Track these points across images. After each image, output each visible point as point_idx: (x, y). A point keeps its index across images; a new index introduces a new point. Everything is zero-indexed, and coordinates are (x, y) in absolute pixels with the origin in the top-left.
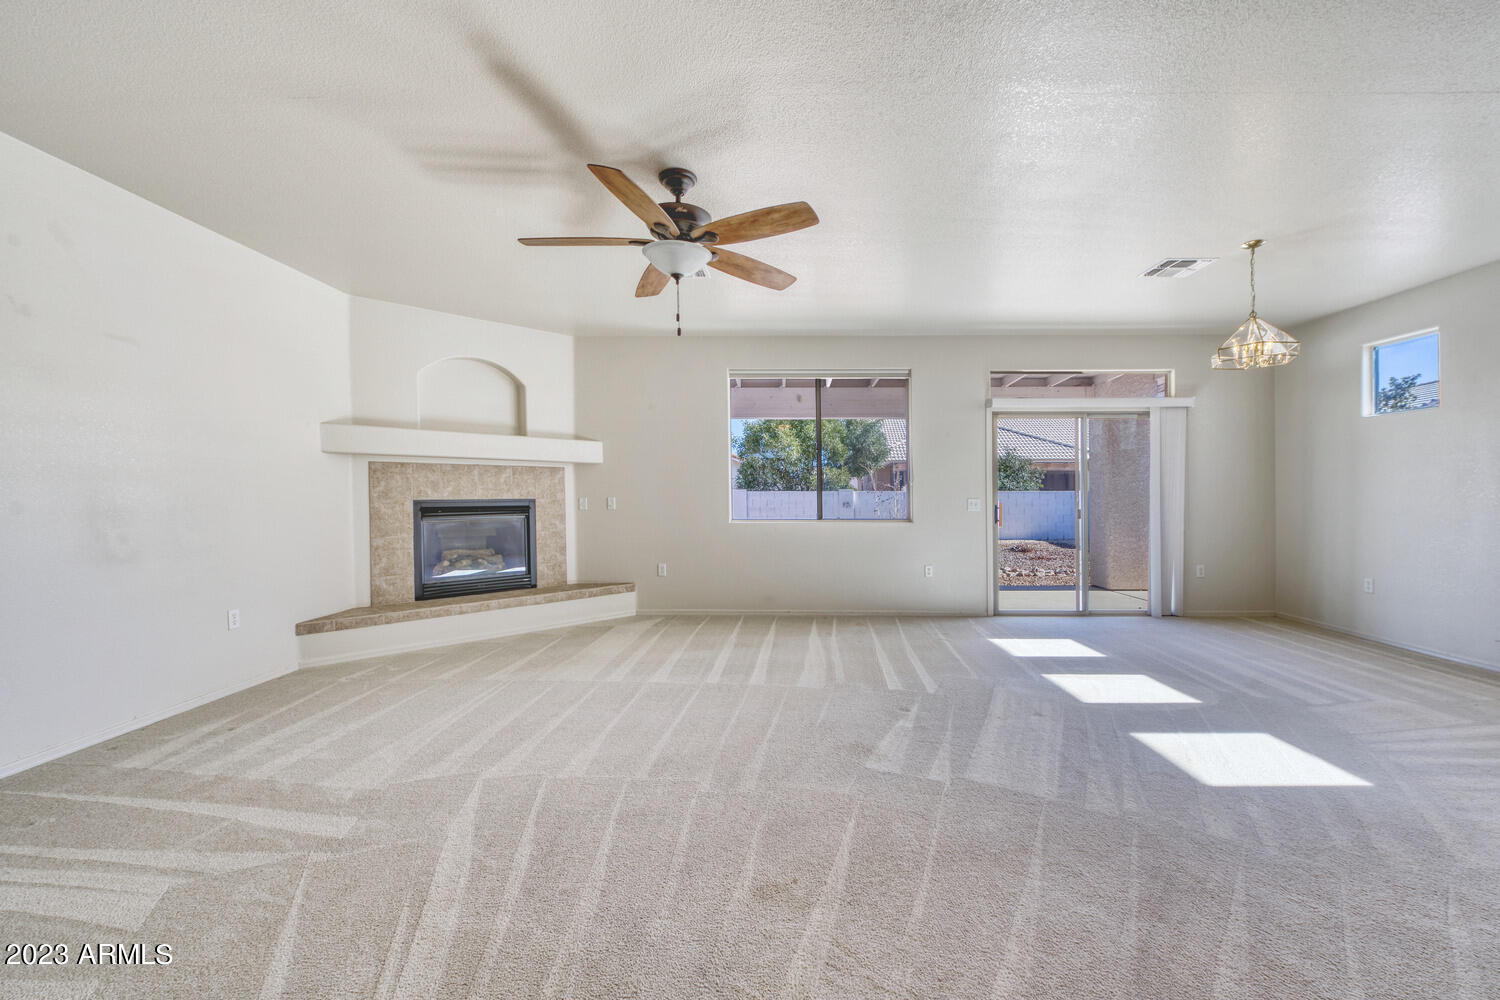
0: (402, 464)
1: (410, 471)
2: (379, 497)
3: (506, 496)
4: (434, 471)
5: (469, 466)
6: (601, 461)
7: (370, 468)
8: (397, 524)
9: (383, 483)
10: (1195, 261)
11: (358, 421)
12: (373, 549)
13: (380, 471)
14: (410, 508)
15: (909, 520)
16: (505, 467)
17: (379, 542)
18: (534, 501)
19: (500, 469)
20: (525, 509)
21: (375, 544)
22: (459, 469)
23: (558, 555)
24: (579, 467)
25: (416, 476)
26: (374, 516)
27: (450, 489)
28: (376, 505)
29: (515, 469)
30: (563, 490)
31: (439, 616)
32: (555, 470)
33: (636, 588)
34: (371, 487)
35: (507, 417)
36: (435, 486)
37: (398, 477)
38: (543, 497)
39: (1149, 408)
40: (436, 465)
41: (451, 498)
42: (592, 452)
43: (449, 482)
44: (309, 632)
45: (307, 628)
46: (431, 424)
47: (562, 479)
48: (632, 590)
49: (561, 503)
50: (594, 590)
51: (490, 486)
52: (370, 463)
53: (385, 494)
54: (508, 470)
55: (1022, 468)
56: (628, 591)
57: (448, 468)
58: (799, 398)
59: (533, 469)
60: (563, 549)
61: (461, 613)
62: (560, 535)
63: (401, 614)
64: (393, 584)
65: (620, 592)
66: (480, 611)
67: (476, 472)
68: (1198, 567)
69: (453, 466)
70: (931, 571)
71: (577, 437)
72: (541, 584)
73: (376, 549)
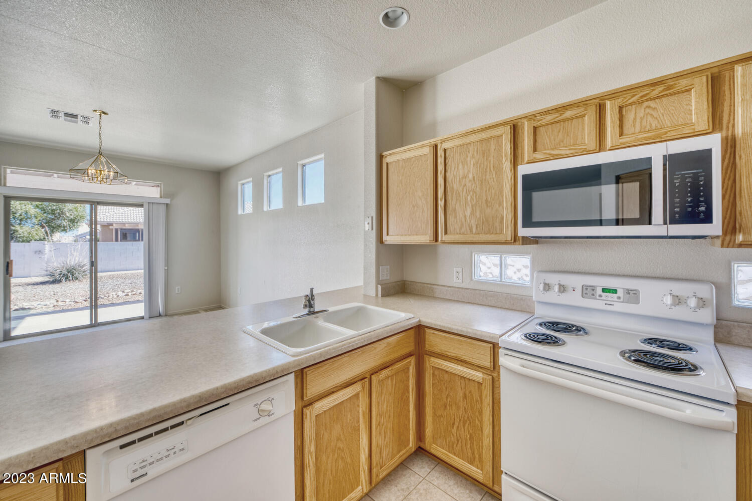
10: (77, 116)
39: (143, 203)
68: (177, 288)
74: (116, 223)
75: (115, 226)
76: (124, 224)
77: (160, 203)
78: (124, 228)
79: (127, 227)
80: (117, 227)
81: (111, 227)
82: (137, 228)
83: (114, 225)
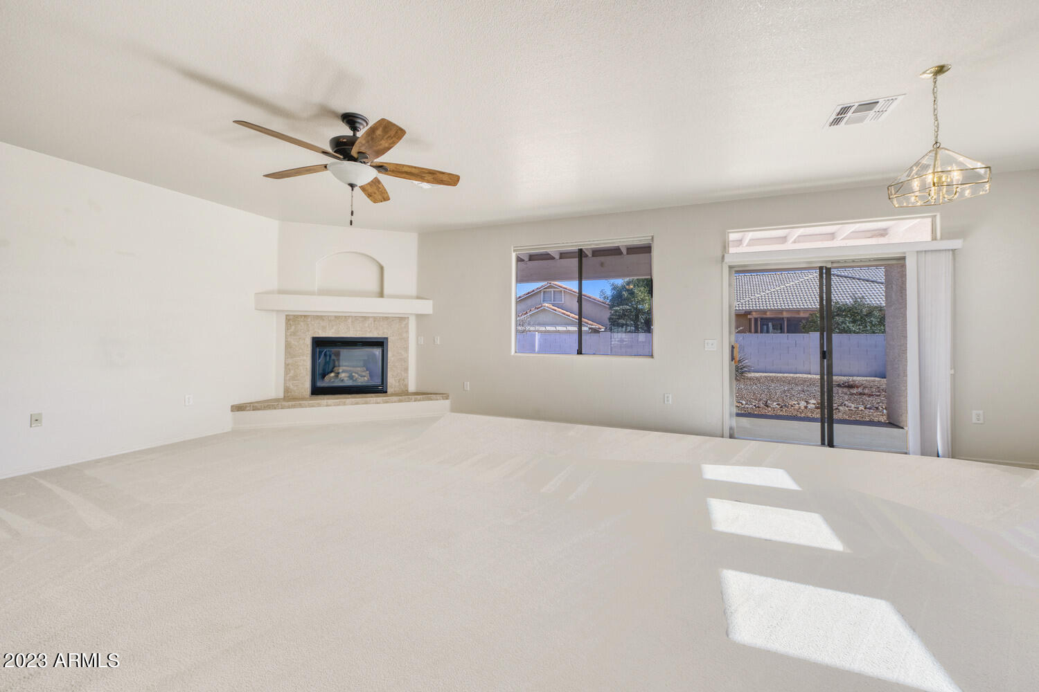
0: (305, 316)
1: (309, 320)
2: (291, 335)
3: (368, 335)
4: (323, 320)
5: (345, 317)
6: (432, 313)
7: (286, 318)
8: (301, 351)
9: (293, 327)
10: (878, 102)
11: (281, 292)
12: (287, 365)
13: (292, 320)
14: (309, 342)
15: (652, 356)
16: (369, 317)
17: (290, 361)
18: (387, 338)
19: (365, 318)
20: (380, 343)
21: (287, 362)
22: (339, 318)
23: (403, 373)
24: (420, 317)
25: (313, 323)
26: (288, 346)
27: (333, 330)
28: (289, 340)
29: (375, 319)
30: (407, 332)
31: (313, 406)
32: (402, 319)
33: (450, 397)
34: (287, 329)
35: (373, 286)
36: (324, 328)
37: (302, 323)
38: (393, 336)
39: (905, 253)
40: (325, 316)
41: (333, 336)
42: (426, 307)
43: (333, 326)
44: (238, 411)
45: (238, 408)
46: (324, 292)
47: (407, 324)
48: (447, 399)
49: (406, 340)
50: (419, 397)
51: (359, 329)
52: (287, 315)
53: (294, 334)
54: (371, 319)
55: (870, 314)
56: (443, 399)
57: (333, 318)
58: (602, 264)
59: (387, 318)
60: (406, 370)
61: (327, 406)
62: (405, 360)
63: (290, 403)
64: (297, 386)
65: (437, 400)
66: (338, 405)
67: (350, 321)
68: (974, 412)
69: (336, 317)
70: (670, 399)
71: (418, 298)
72: (390, 390)
73: (288, 365)
74: (756, 311)
75: (755, 315)
76: (765, 312)
77: (940, 251)
78: (765, 316)
79: (769, 315)
80: (757, 316)
81: (749, 317)
82: (781, 316)
83: (754, 313)
